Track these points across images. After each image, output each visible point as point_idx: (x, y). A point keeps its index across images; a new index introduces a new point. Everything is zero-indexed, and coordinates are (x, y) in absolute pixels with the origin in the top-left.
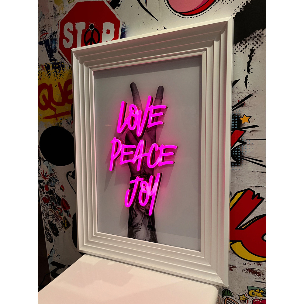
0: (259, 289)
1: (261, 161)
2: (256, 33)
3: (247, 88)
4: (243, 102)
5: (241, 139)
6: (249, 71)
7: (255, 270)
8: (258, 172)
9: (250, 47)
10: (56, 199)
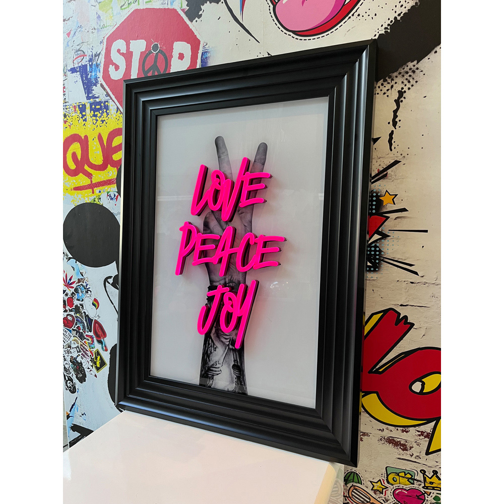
0: (405, 473)
1: (411, 265)
2: (407, 66)
3: (391, 150)
4: (385, 173)
5: (380, 230)
6: (395, 124)
7: (399, 440)
8: (406, 282)
9: (398, 87)
10: (84, 322)
